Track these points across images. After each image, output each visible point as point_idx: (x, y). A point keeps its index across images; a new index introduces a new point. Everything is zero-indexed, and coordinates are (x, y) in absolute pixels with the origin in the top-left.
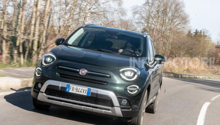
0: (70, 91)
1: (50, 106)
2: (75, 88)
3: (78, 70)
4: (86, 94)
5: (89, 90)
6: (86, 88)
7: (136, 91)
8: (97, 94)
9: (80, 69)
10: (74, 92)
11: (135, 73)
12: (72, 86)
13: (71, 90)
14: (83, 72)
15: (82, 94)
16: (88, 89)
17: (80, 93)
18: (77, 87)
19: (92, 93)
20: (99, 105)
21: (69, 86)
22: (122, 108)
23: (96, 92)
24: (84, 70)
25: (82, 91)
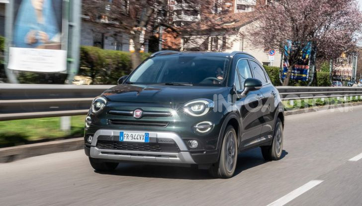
0: (124, 140)
1: (118, 164)
2: (130, 135)
3: (132, 112)
4: (143, 141)
5: (147, 135)
6: (143, 133)
7: (209, 129)
8: (157, 139)
9: (134, 111)
10: (130, 140)
11: (206, 106)
12: (125, 132)
13: (126, 138)
14: (138, 113)
15: (139, 141)
16: (146, 133)
17: (136, 141)
18: (131, 133)
19: (151, 138)
20: (162, 152)
21: (122, 134)
22: (191, 153)
23: (155, 137)
24: (138, 111)
25: (139, 138)
